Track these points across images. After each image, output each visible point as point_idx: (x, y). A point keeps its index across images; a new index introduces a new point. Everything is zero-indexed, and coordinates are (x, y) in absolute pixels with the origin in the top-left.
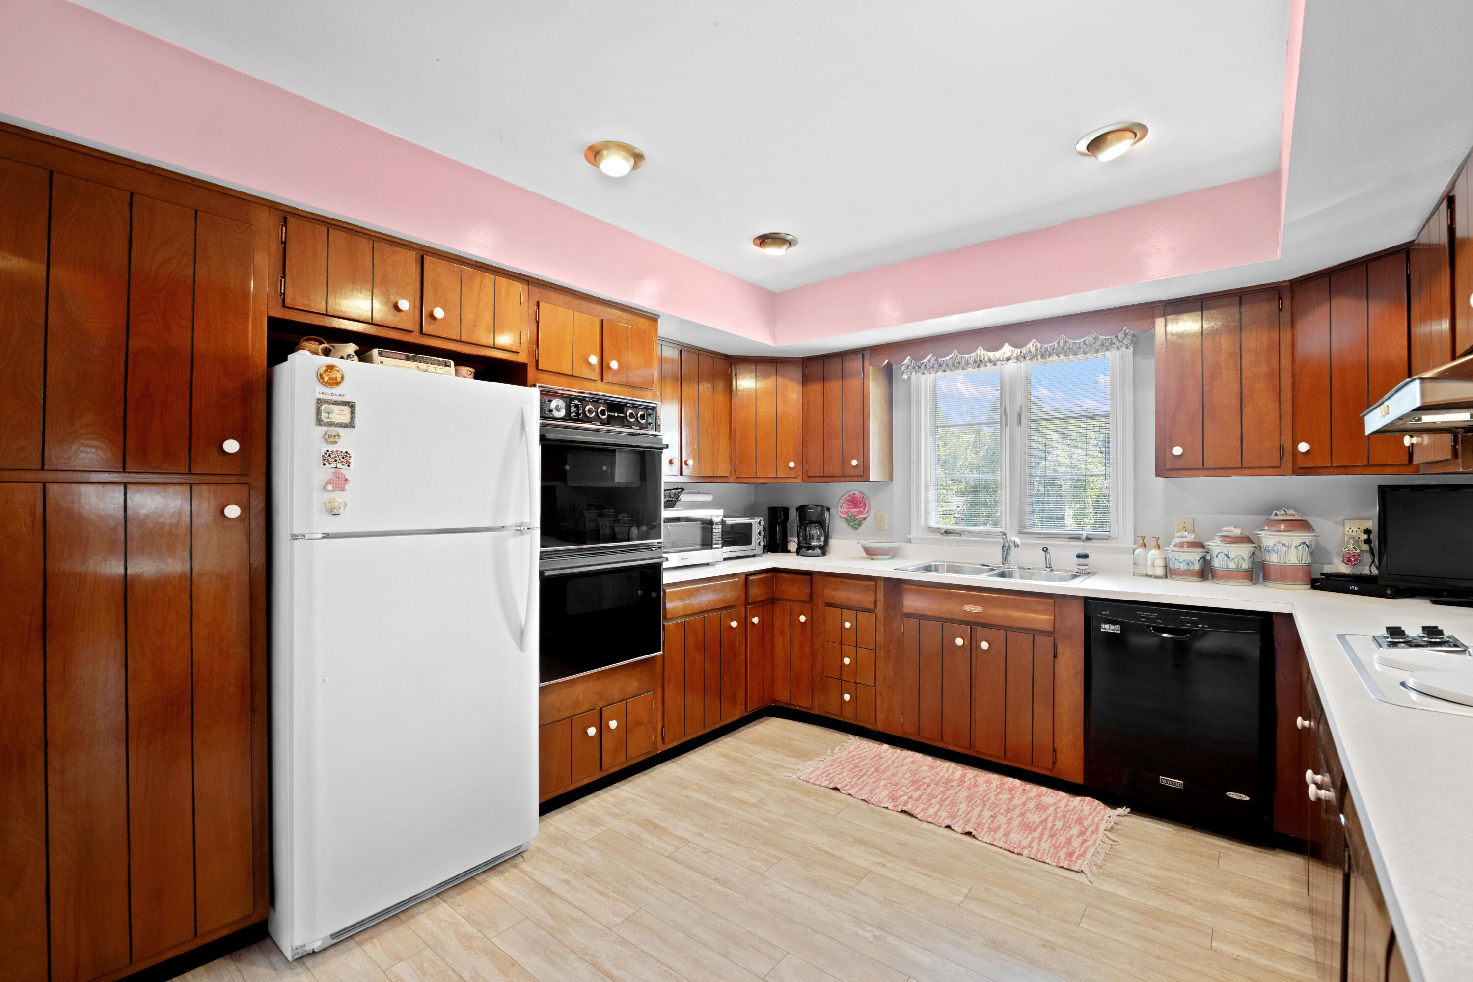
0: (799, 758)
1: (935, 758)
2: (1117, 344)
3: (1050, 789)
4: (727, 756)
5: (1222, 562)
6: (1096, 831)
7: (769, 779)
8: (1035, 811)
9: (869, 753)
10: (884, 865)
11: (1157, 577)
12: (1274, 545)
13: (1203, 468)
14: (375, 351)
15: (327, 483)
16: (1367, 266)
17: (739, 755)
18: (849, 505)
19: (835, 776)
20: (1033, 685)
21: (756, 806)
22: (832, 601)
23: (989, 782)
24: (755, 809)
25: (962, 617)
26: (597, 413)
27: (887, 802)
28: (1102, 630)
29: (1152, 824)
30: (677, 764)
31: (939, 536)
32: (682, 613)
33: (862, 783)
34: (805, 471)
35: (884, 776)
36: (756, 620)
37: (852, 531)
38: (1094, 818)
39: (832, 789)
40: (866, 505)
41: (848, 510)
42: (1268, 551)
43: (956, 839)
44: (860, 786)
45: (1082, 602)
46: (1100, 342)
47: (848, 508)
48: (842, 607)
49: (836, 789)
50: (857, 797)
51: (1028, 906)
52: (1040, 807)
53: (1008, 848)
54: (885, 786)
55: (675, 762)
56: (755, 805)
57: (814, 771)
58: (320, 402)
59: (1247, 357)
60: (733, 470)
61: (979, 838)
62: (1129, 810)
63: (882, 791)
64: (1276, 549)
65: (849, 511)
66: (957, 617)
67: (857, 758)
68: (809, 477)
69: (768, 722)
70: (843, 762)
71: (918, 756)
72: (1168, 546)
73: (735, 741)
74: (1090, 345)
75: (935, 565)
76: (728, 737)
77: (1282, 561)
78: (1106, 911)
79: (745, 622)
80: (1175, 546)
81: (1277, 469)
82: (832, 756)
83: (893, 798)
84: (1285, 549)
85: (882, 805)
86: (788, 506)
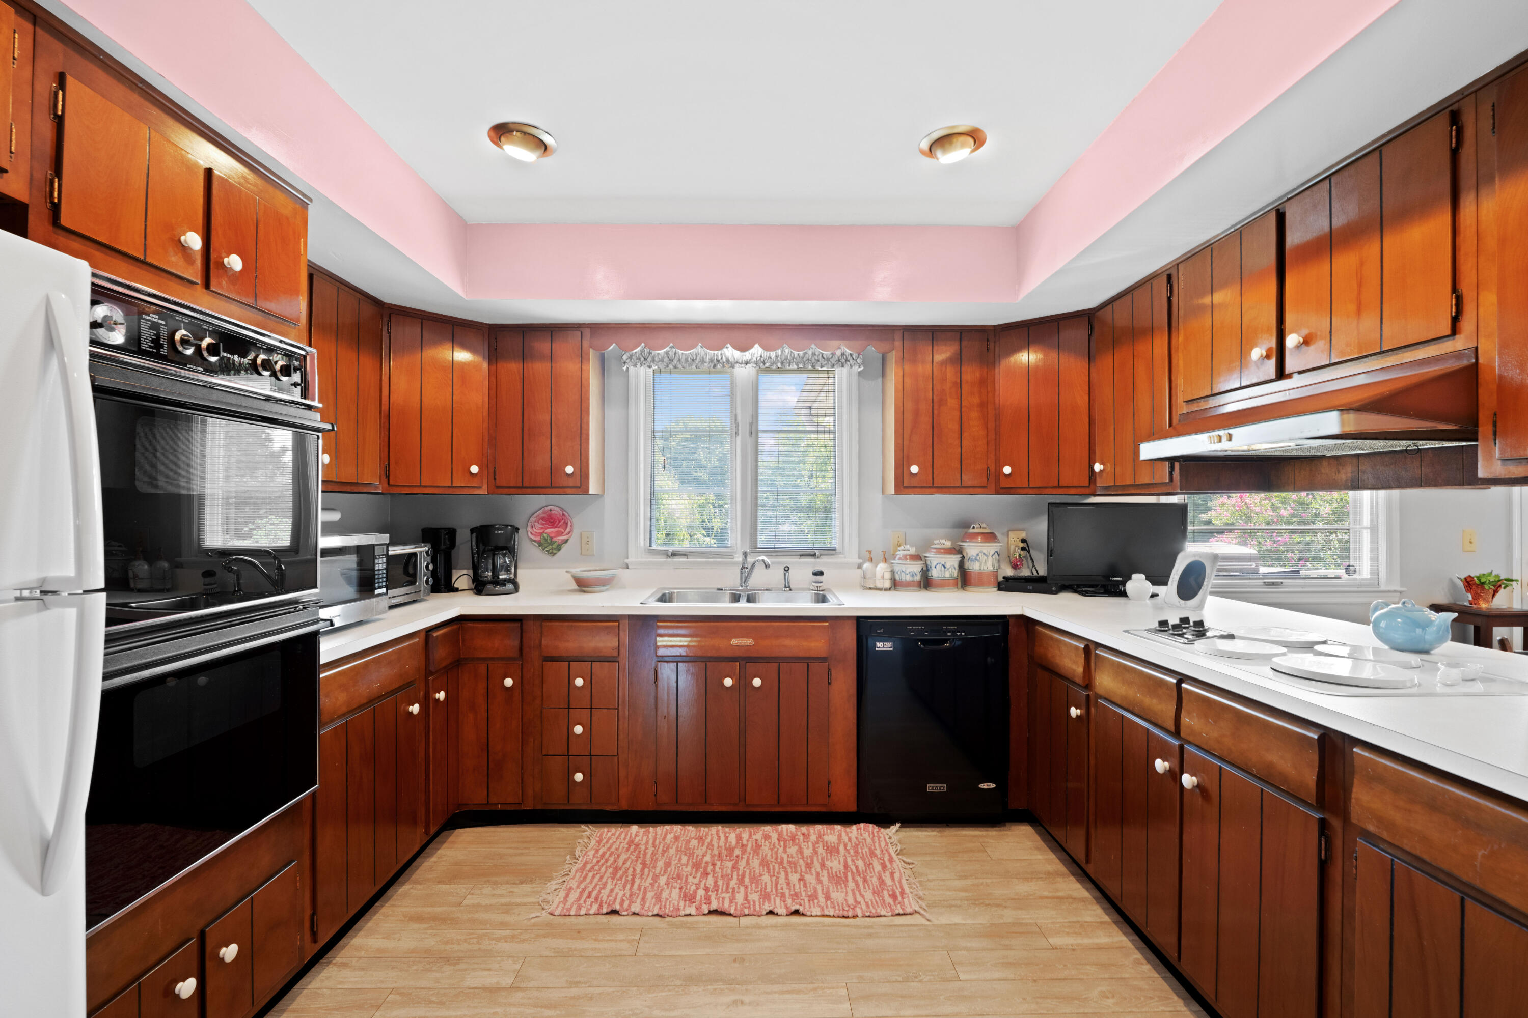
0: (532, 881)
1: (696, 825)
2: (851, 361)
3: (825, 826)
4: (419, 918)
5: (939, 572)
6: (891, 860)
7: (508, 932)
8: (831, 856)
9: (618, 843)
10: (742, 1003)
11: (886, 590)
12: (977, 555)
13: (933, 487)
16: (1058, 323)
17: (438, 909)
18: (543, 525)
19: (600, 892)
20: (808, 718)
21: (518, 989)
22: (555, 654)
23: (767, 837)
24: (520, 994)
25: (729, 654)
26: (198, 349)
27: (685, 906)
28: (877, 649)
29: (920, 833)
30: (335, 964)
31: (662, 559)
32: (344, 709)
33: (639, 889)
34: (491, 478)
35: (658, 870)
36: (441, 696)
37: (548, 557)
38: (880, 846)
39: (607, 914)
40: (567, 523)
41: (541, 531)
42: (972, 560)
43: (785, 926)
44: (641, 896)
45: (855, 622)
46: (837, 358)
47: (542, 528)
48: (569, 660)
49: (614, 912)
50: (646, 913)
51: (906, 980)
52: (832, 850)
53: (841, 913)
54: (667, 884)
55: (329, 963)
56: (513, 988)
57: (567, 896)
59: (965, 388)
60: (383, 474)
61: (808, 913)
62: (898, 825)
63: (670, 893)
64: (978, 558)
65: (544, 532)
66: (725, 654)
67: (611, 855)
68: (498, 487)
69: (451, 839)
70: (597, 868)
71: (677, 828)
72: (894, 559)
73: (419, 887)
74: (828, 360)
75: (669, 593)
76: (403, 884)
77: (982, 568)
78: (965, 949)
79: (427, 703)
80: (900, 559)
81: (982, 489)
82: (576, 863)
83: (690, 898)
84: (985, 557)
85: (683, 913)
86: (455, 528)
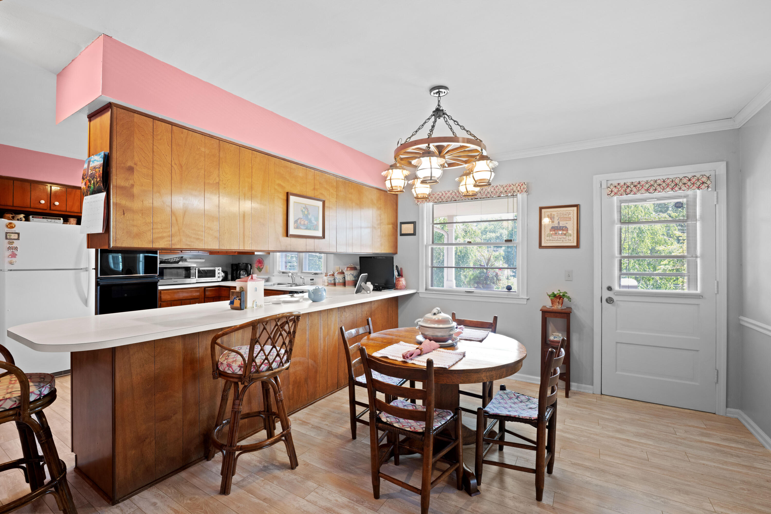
14: (31, 217)
15: (10, 255)
37: (259, 272)
40: (263, 263)
47: (257, 264)
58: (7, 233)
